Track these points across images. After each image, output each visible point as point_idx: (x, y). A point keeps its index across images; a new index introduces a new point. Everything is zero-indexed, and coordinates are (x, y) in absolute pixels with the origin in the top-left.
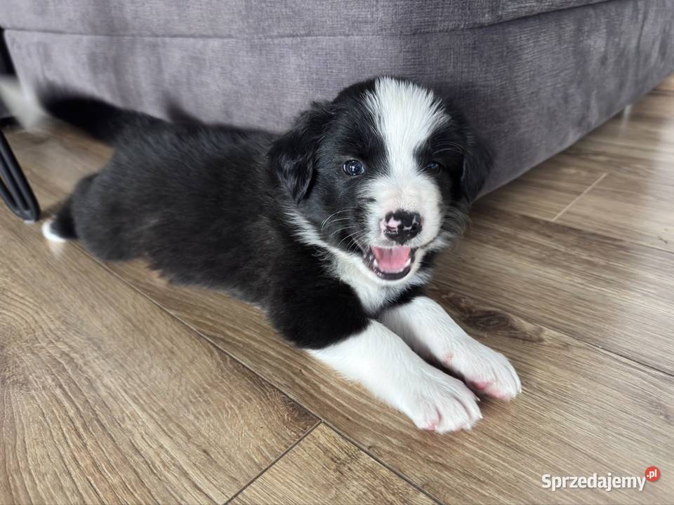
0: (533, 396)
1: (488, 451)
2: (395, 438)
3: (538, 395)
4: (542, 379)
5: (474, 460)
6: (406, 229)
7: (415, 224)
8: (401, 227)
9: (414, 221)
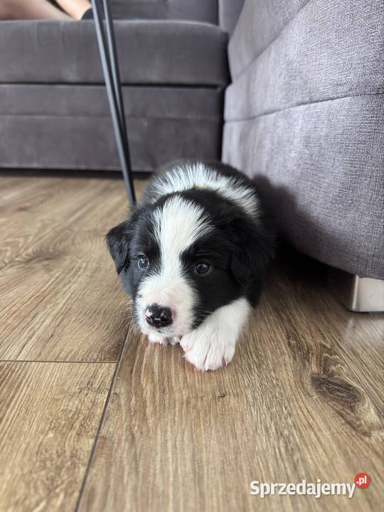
0: (280, 461)
1: (175, 459)
2: (137, 401)
3: (287, 465)
4: (312, 458)
5: (156, 454)
6: (156, 319)
7: (163, 317)
8: (152, 317)
9: (162, 315)
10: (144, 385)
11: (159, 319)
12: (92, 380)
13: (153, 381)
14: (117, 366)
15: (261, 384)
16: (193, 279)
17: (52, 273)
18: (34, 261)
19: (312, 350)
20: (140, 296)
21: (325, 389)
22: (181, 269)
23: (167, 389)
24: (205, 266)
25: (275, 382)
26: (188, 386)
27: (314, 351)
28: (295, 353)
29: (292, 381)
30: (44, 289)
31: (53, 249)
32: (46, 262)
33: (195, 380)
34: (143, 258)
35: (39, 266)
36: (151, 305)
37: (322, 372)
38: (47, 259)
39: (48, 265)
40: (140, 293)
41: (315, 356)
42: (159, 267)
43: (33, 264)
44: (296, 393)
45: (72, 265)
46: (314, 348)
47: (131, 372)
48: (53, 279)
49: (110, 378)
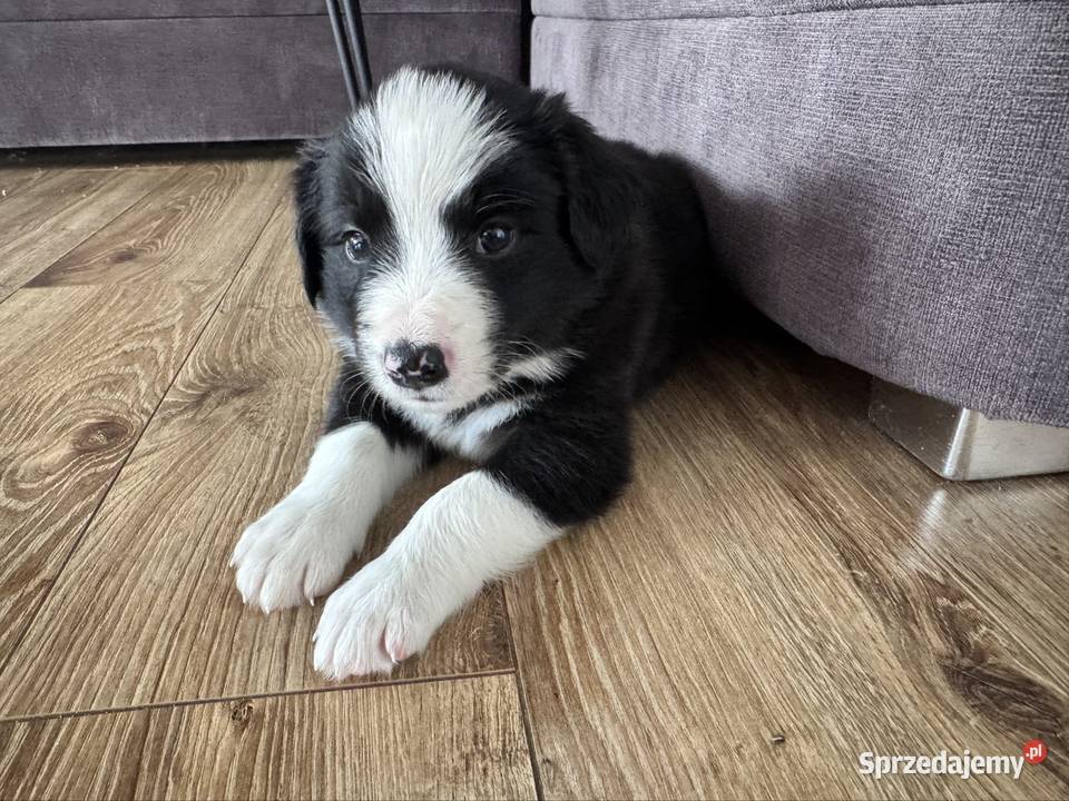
2: (603, 777)
6: (412, 373)
7: (425, 367)
8: (401, 370)
9: (423, 362)
10: (600, 730)
11: (418, 373)
12: (479, 728)
13: (614, 718)
14: (518, 679)
15: (848, 699)
16: (478, 268)
17: (265, 433)
18: (210, 401)
19: (909, 590)
20: (366, 326)
21: (984, 698)
22: (446, 246)
23: (654, 734)
24: (500, 233)
25: (871, 688)
26: (695, 723)
27: (915, 595)
28: (877, 602)
29: (906, 681)
30: (265, 478)
31: (240, 362)
32: (239, 402)
33: (702, 704)
34: (356, 237)
35: (227, 413)
36: (393, 345)
37: (958, 652)
38: (239, 393)
39: (246, 409)
40: (363, 318)
41: (922, 607)
42: (396, 250)
43: (210, 409)
44: (930, 715)
45: (299, 407)
46: (910, 584)
47: (557, 695)
48: (275, 449)
49: (516, 718)
